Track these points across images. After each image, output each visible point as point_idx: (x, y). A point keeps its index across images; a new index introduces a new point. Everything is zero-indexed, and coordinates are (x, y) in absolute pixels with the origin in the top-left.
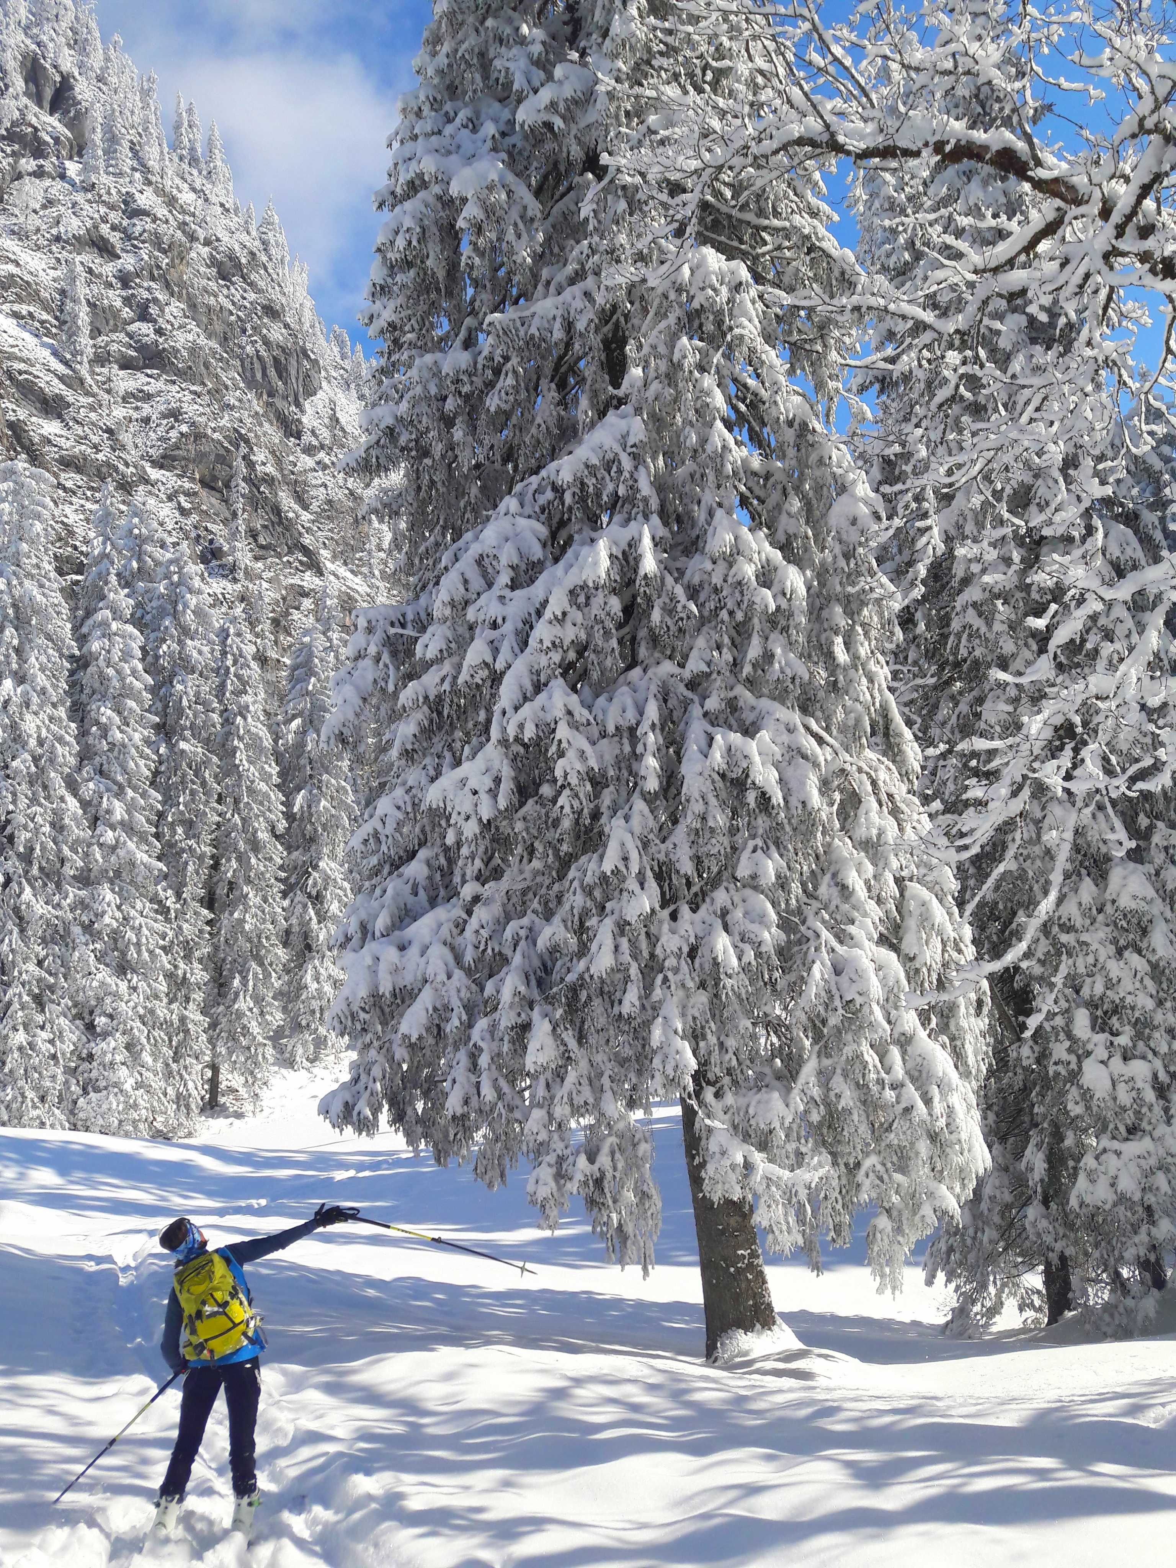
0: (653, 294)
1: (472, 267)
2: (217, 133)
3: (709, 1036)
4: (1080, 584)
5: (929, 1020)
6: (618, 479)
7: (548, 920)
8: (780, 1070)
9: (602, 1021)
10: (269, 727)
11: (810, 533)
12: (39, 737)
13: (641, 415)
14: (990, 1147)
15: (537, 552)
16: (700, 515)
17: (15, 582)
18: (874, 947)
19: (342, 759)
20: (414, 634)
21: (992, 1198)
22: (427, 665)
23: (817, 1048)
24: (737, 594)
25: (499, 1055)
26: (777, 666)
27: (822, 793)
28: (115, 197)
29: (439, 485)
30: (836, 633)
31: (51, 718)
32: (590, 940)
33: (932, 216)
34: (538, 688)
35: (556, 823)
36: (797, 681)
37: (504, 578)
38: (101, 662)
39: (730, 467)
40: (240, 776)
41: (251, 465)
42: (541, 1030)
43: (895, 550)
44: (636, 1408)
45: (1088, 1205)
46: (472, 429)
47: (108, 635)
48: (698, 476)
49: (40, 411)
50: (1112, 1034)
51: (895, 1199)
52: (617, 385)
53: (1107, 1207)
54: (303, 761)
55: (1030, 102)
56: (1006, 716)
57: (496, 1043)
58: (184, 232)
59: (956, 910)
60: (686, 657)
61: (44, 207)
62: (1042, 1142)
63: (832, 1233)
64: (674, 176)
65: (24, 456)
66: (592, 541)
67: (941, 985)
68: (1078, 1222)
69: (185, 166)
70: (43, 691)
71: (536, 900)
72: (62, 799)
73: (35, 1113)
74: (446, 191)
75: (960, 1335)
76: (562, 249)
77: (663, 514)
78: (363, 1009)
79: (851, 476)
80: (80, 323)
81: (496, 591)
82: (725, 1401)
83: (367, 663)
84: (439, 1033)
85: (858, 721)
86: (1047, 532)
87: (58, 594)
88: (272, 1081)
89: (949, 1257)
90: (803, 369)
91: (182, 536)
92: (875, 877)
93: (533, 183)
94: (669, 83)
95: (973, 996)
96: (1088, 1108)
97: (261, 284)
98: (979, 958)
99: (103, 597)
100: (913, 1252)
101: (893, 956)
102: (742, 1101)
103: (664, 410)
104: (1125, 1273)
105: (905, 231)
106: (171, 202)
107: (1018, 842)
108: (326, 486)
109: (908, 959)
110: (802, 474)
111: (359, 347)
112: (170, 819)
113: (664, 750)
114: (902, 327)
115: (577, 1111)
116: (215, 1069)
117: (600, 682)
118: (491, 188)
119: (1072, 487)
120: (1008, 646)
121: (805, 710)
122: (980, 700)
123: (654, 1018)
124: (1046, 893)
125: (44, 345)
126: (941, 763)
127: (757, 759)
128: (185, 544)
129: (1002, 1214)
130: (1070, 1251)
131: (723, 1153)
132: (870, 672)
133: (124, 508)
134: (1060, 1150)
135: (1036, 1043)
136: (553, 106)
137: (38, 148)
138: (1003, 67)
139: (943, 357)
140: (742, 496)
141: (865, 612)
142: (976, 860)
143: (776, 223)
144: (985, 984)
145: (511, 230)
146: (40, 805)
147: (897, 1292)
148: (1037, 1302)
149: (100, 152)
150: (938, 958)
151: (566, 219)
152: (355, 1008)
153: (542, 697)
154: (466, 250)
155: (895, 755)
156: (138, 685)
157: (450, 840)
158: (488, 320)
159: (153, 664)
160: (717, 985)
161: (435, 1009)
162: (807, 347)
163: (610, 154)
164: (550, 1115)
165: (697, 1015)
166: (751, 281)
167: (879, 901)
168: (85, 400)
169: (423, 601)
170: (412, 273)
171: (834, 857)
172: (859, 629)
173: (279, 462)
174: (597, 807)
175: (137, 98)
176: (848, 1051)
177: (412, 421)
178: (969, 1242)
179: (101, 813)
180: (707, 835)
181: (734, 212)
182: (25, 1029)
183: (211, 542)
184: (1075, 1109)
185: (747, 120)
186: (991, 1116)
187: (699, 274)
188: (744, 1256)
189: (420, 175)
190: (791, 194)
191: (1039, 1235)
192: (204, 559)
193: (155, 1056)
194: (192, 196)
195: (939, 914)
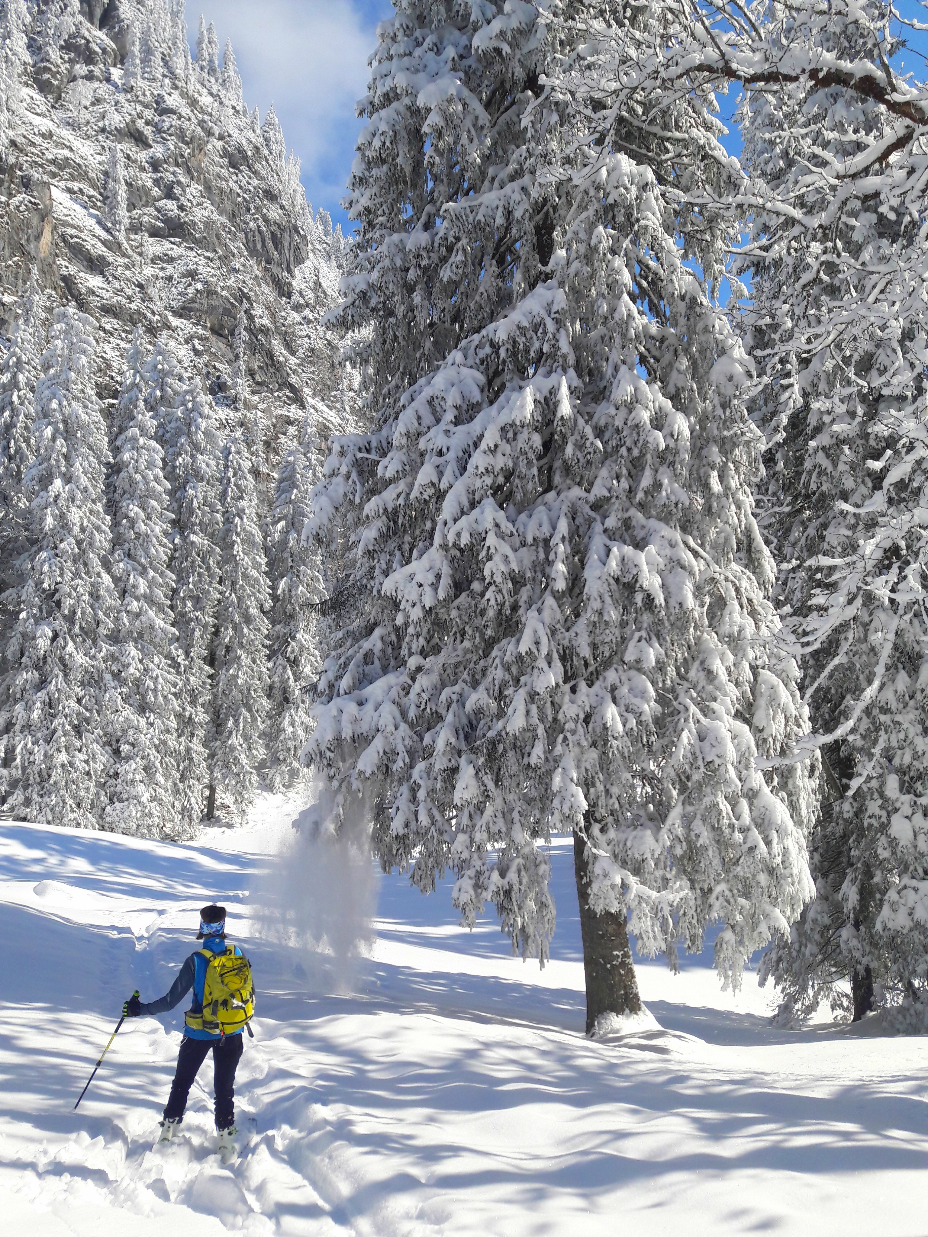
0: (577, 191)
1: (433, 165)
2: (231, 49)
3: (598, 784)
4: (911, 435)
5: (772, 779)
6: (543, 339)
7: (474, 688)
8: (652, 813)
9: (514, 769)
10: (260, 527)
11: (695, 387)
12: (81, 525)
13: (563, 287)
14: (815, 880)
15: (476, 396)
16: (607, 368)
17: (65, 403)
18: (731, 720)
19: (316, 555)
20: (377, 458)
21: (815, 921)
22: (387, 483)
23: (682, 797)
24: (635, 435)
25: (434, 790)
26: (664, 493)
27: (695, 597)
28: (149, 98)
29: (401, 339)
30: (713, 469)
31: (91, 511)
32: (507, 706)
33: (804, 131)
34: (473, 504)
35: (483, 613)
36: (680, 505)
37: (449, 416)
38: (131, 469)
39: (633, 332)
40: (237, 564)
41: (251, 318)
42: (467, 774)
43: (762, 402)
44: (531, 1068)
45: (889, 929)
46: (429, 294)
47: (137, 449)
48: (607, 338)
49: (86, 268)
50: (916, 795)
51: (739, 918)
52: (545, 263)
53: (905, 931)
54: (286, 555)
55: (889, 38)
56: (845, 539)
57: (431, 781)
58: (202, 128)
59: (798, 692)
60: (591, 484)
61: (93, 104)
62: (856, 878)
63: (689, 942)
64: (597, 95)
65: (74, 303)
66: (521, 388)
67: (783, 753)
68: (881, 943)
69: (205, 75)
70: (85, 490)
71: (466, 672)
72: (99, 575)
73: (72, 816)
74: (414, 103)
75: (784, 1026)
76: (505, 152)
77: (578, 368)
78: (329, 749)
79: (730, 341)
80: (119, 198)
81: (442, 426)
82: (600, 1067)
83: (339, 479)
84: (387, 771)
85: (727, 539)
86: (885, 392)
87: (99, 414)
88: (256, 801)
89: (778, 965)
90: (695, 254)
91: (195, 372)
92: (735, 665)
93: (484, 98)
94: (596, 18)
95: (808, 762)
96: (894, 853)
97: (263, 173)
98: (814, 731)
99: (133, 418)
100: (751, 960)
101: (746, 727)
102: (622, 836)
103: (582, 285)
104: (916, 983)
105: (781, 143)
106: (193, 103)
107: (851, 640)
108: (309, 337)
109: (757, 731)
110: (690, 339)
111: (339, 226)
112: (182, 595)
113: (571, 558)
114: (774, 222)
115: (493, 837)
116: (212, 789)
117: (522, 501)
118: (450, 101)
119: (907, 356)
120: (849, 483)
121: (684, 529)
122: (825, 526)
123: (555, 768)
124: (870, 682)
125: (91, 215)
126: (791, 575)
127: (645, 568)
128: (198, 379)
129: (822, 934)
130: (874, 965)
131: (606, 876)
132: (738, 500)
133: (150, 347)
134: (870, 885)
135: (855, 800)
136: (502, 34)
137: (89, 56)
138: (868, 9)
139: (808, 247)
140: (641, 355)
141: (737, 452)
142: (815, 654)
143: (678, 135)
144: (818, 753)
145: (465, 135)
146: (82, 578)
147: (737, 991)
148: (846, 1003)
149: (138, 61)
150: (782, 730)
151: (509, 128)
152: (323, 748)
153: (476, 512)
154: (428, 150)
155: (755, 568)
156: (159, 488)
157: (400, 620)
158: (444, 208)
159: (171, 473)
160: (605, 744)
161: (385, 752)
162: (699, 236)
163: (547, 76)
164: (472, 840)
165: (589, 767)
166: (655, 182)
167: (737, 684)
168: (122, 261)
169: (384, 432)
170: (385, 168)
171: (702, 647)
172: (731, 466)
173: (273, 316)
174: (516, 601)
175: (169, 18)
176: (707, 801)
177: (381, 287)
178: (794, 954)
179: (129, 587)
180: (603, 626)
181: (644, 126)
182: (67, 750)
183: (218, 377)
184: (884, 854)
185: (658, 50)
186: (817, 856)
187: (614, 175)
188: (618, 956)
189: (394, 89)
190: (691, 111)
191: (850, 951)
192: (212, 391)
193: (166, 777)
194: (210, 99)
195: (784, 695)
